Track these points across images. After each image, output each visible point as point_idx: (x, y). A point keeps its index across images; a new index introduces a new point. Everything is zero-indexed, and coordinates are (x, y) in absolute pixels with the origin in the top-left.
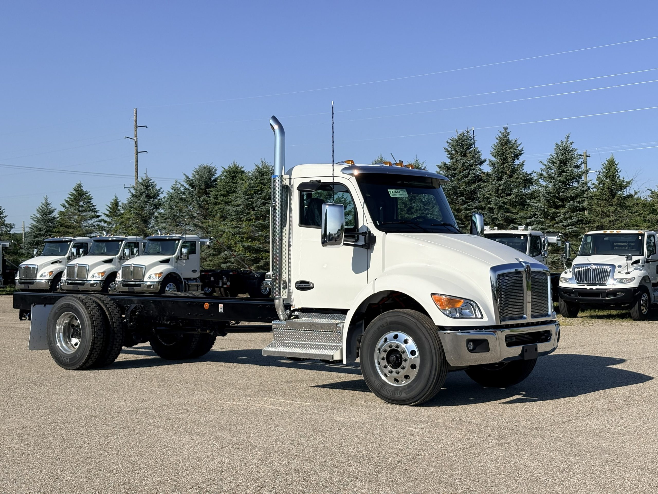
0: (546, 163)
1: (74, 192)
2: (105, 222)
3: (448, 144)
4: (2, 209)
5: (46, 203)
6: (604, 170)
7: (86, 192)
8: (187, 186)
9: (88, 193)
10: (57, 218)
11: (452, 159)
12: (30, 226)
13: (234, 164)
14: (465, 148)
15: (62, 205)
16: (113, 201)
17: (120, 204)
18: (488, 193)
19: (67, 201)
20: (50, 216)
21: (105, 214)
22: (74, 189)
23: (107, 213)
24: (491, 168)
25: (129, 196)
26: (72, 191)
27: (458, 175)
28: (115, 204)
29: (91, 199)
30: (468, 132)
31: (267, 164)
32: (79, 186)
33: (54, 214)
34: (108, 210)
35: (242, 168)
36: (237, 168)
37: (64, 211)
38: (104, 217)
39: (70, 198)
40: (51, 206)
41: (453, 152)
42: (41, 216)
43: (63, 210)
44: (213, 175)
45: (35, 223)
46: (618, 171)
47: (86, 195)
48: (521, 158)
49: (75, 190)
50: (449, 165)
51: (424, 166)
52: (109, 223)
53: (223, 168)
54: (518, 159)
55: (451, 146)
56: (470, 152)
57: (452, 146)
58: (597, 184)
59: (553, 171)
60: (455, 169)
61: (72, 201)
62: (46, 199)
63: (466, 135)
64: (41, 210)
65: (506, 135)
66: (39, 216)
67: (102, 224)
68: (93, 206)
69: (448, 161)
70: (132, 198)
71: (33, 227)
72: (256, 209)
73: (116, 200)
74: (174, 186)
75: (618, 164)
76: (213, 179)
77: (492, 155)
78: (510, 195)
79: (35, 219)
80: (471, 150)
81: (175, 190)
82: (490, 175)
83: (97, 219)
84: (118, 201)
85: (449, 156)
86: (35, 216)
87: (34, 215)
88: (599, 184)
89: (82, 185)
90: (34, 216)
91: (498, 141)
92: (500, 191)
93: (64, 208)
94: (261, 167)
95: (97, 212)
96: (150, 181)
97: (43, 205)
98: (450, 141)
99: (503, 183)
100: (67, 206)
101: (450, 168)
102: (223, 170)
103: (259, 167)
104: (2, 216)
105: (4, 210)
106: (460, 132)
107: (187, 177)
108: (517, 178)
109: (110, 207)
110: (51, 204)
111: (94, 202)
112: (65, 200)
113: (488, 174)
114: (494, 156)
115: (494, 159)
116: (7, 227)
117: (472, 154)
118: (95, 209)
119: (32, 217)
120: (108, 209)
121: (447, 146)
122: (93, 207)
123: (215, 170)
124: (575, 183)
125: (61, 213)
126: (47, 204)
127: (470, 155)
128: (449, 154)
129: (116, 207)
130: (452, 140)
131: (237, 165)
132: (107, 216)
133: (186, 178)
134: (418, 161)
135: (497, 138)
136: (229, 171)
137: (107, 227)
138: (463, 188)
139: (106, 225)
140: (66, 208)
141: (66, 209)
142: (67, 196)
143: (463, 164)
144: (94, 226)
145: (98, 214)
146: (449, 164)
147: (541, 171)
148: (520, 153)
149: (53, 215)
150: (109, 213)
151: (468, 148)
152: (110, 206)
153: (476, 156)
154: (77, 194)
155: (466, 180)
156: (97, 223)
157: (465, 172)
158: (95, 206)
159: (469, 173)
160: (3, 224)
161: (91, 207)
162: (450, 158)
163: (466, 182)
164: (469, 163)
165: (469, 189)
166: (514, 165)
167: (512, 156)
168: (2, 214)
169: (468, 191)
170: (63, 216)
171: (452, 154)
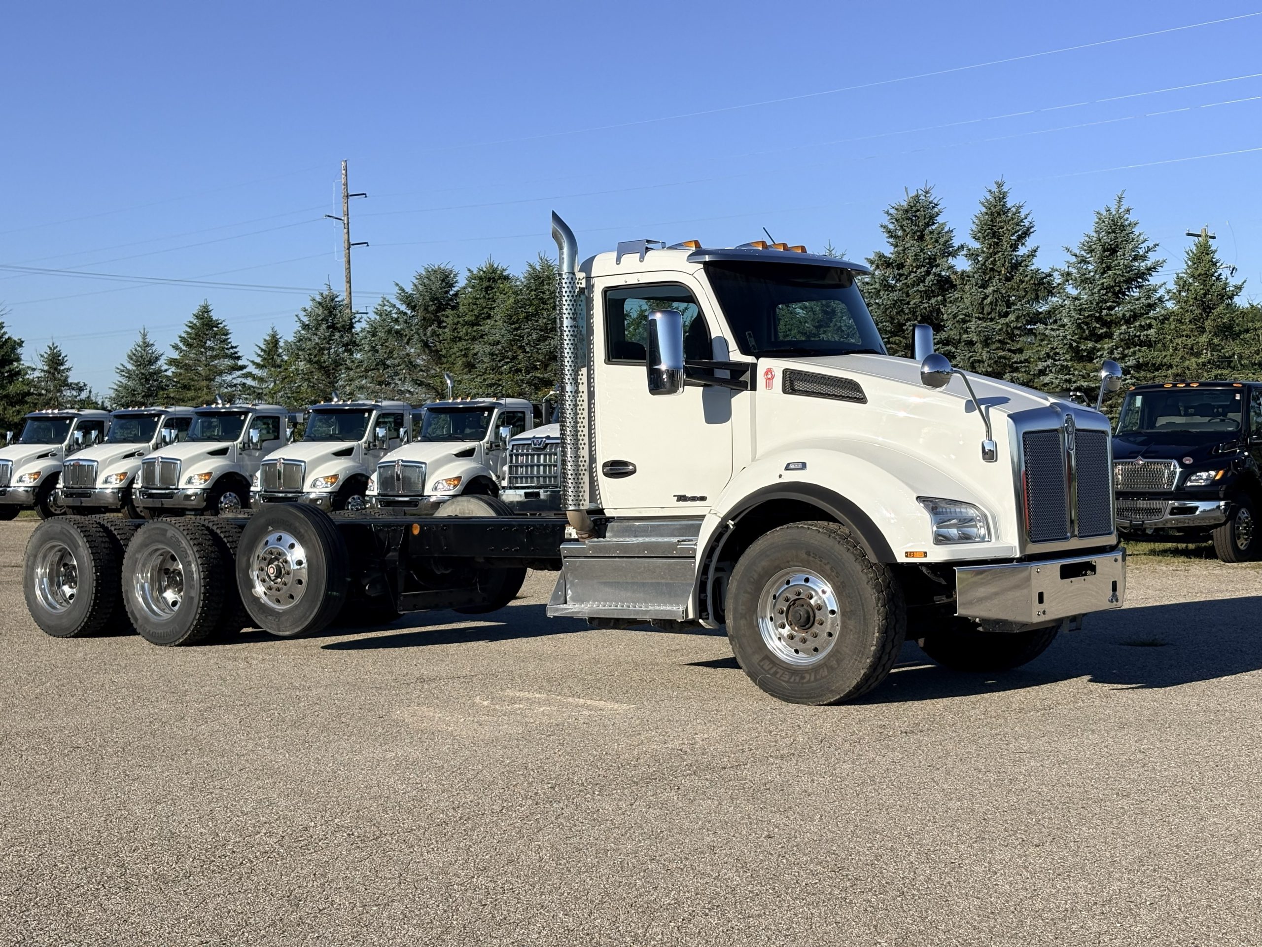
0: (1078, 252)
1: (195, 321)
2: (254, 378)
3: (889, 217)
4: (63, 355)
5: (144, 343)
6: (1190, 263)
7: (217, 320)
8: (403, 308)
9: (221, 323)
10: (166, 371)
11: (896, 246)
12: (115, 387)
13: (490, 264)
14: (920, 224)
15: (173, 347)
16: (268, 338)
17: (281, 344)
18: (964, 311)
19: (183, 339)
20: (153, 367)
21: (254, 363)
22: (194, 315)
23: (258, 360)
24: (970, 262)
25: (298, 326)
26: (192, 320)
27: (906, 279)
28: (272, 343)
29: (227, 334)
30: (927, 192)
31: (551, 262)
32: (206, 310)
33: (159, 363)
34: (259, 355)
35: (504, 270)
36: (494, 271)
37: (178, 357)
38: (251, 369)
39: (187, 332)
40: (154, 348)
41: (900, 233)
42: (134, 368)
43: (176, 355)
44: (451, 286)
45: (124, 381)
46: (1218, 264)
47: (218, 327)
48: (1030, 243)
50: (890, 258)
52: (261, 380)
53: (469, 270)
54: (1023, 244)
55: (894, 221)
56: (931, 233)
57: (897, 220)
58: (1175, 291)
59: (1091, 267)
60: (901, 266)
61: (191, 338)
62: (144, 336)
63: (924, 198)
64: (134, 355)
65: (1002, 197)
66: (130, 367)
67: (249, 382)
68: (232, 347)
69: (889, 251)
70: (303, 332)
71: (121, 389)
72: (528, 350)
73: (274, 336)
74: (379, 308)
75: (1216, 251)
76: (451, 293)
77: (974, 238)
78: (1006, 315)
79: (123, 373)
80: (934, 227)
81: (381, 315)
82: (968, 276)
83: (239, 373)
84: (278, 337)
85: (891, 240)
86: (124, 367)
87: (122, 365)
88: (1180, 292)
89: (210, 308)
90: (122, 368)
91: (984, 210)
92: (987, 309)
93: (177, 352)
94: (538, 268)
95: (239, 358)
96: (336, 299)
97: (139, 346)
98: (893, 211)
99: (991, 291)
100: (184, 348)
101: (892, 263)
102: (469, 274)
103: (534, 269)
104: (62, 368)
105: (66, 356)
106: (913, 194)
107: (403, 290)
108: (1022, 282)
109: (262, 350)
110: (153, 345)
111: (233, 340)
112: (180, 337)
113: (963, 276)
114: (978, 239)
115: (976, 245)
116: (73, 389)
117: (935, 236)
118: (236, 353)
119: (118, 369)
120: (259, 352)
121: (886, 220)
122: (231, 350)
123: (455, 276)
124: (1135, 290)
125: (172, 362)
126: (146, 345)
127: (932, 238)
128: (891, 237)
129: (274, 349)
130: (896, 209)
131: (495, 266)
132: (258, 366)
133: (400, 292)
134: (833, 252)
135: (982, 204)
136: (481, 278)
137: (259, 388)
139: (255, 384)
140: (181, 352)
141: (181, 354)
142: (183, 330)
143: (916, 255)
144: (235, 385)
145: (240, 363)
146: (890, 256)
147: (1069, 267)
148: (1027, 233)
149: (157, 366)
150: (262, 360)
151: (927, 225)
152: (264, 347)
153: (942, 240)
154: (203, 324)
155: (921, 287)
156: (240, 380)
157: (919, 271)
158: (235, 347)
159: (928, 273)
160: (65, 383)
161: (228, 349)
162: (892, 244)
163: (921, 292)
164: (929, 253)
165: (926, 305)
166: (1016, 256)
167: (1012, 238)
168: (62, 364)
169: (925, 308)
170: (177, 366)
171: (896, 237)
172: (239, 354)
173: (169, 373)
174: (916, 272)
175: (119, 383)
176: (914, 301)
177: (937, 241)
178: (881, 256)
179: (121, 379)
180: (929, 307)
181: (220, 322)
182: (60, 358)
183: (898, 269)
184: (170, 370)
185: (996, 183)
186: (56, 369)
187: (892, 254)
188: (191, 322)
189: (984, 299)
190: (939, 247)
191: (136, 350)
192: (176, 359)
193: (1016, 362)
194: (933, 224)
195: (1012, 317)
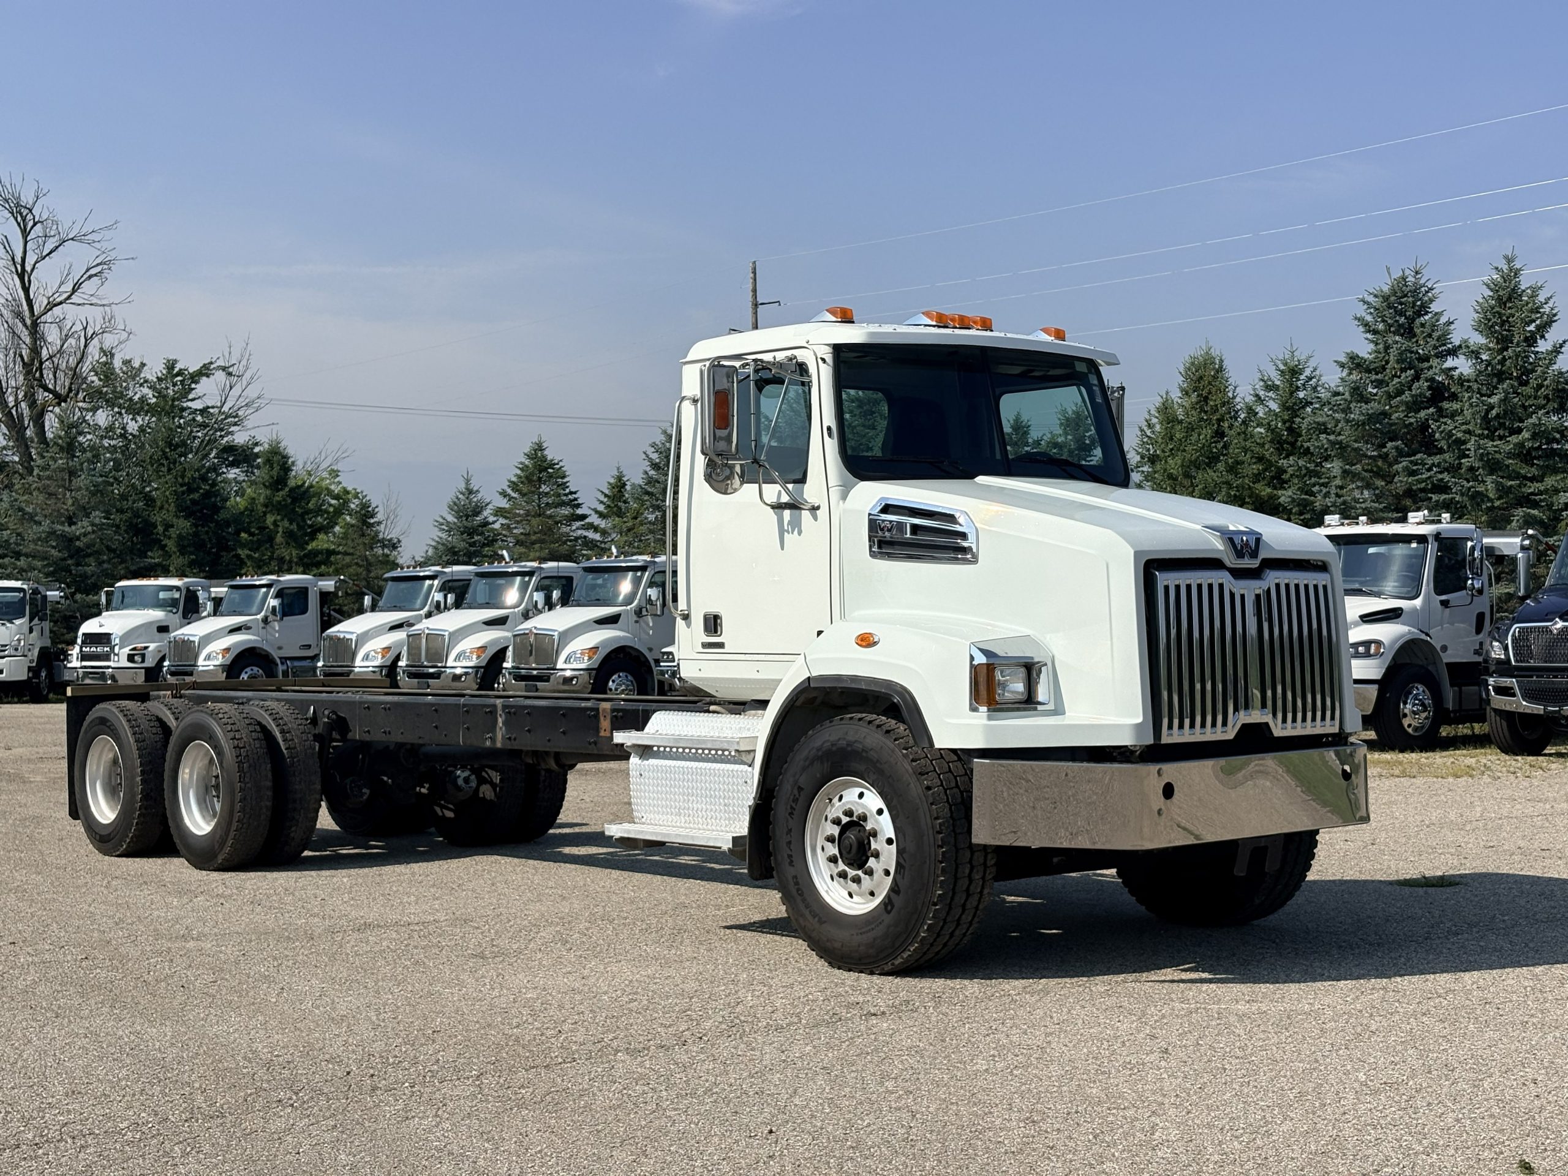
1: (527, 462)
2: (596, 529)
3: (1366, 306)
4: (373, 505)
5: (467, 489)
7: (552, 460)
9: (557, 464)
11: (1377, 344)
12: (434, 544)
14: (1408, 314)
15: (501, 494)
16: (612, 481)
17: (628, 488)
18: (1464, 427)
19: (512, 484)
20: (478, 518)
21: (596, 511)
22: (525, 454)
23: (601, 508)
24: (1471, 363)
25: (646, 466)
26: (523, 460)
27: (1388, 386)
28: (618, 487)
29: (564, 477)
30: (1417, 273)
32: (539, 447)
33: (485, 513)
34: (602, 502)
37: (507, 506)
38: (594, 519)
39: (517, 475)
40: (480, 496)
41: (1381, 326)
42: (456, 520)
43: (504, 503)
45: (444, 535)
47: (554, 469)
48: (1554, 336)
49: (528, 456)
50: (1365, 361)
51: (1312, 364)
52: (604, 533)
54: (1543, 337)
55: (1372, 310)
56: (1423, 325)
57: (1376, 310)
60: (1380, 369)
61: (521, 483)
62: (468, 481)
63: (1413, 280)
64: (456, 504)
65: (1512, 276)
66: (451, 518)
67: (591, 535)
68: (571, 493)
69: (1365, 349)
70: (650, 472)
71: (440, 546)
73: (620, 478)
77: (1477, 330)
78: (1519, 431)
79: (443, 527)
80: (1426, 317)
82: (1468, 381)
83: (579, 524)
84: (625, 479)
85: (1369, 336)
86: (444, 519)
87: (442, 517)
89: (545, 445)
90: (441, 520)
91: (1489, 293)
92: (1493, 424)
93: (505, 500)
95: (578, 506)
97: (461, 494)
98: (1371, 299)
99: (1496, 400)
100: (513, 494)
101: (1368, 365)
104: (372, 521)
105: (377, 507)
106: (1397, 274)
108: (1540, 386)
109: (606, 496)
110: (478, 491)
111: (572, 483)
112: (510, 481)
113: (1461, 381)
114: (1481, 332)
115: (1478, 339)
117: (1427, 330)
118: (576, 499)
119: (436, 522)
120: (602, 498)
121: (1361, 311)
122: (570, 497)
125: (499, 512)
126: (470, 492)
127: (1423, 332)
128: (1369, 331)
129: (620, 494)
130: (1376, 296)
132: (601, 515)
135: (1488, 286)
137: (601, 542)
138: (1397, 419)
139: (597, 537)
140: (509, 500)
141: (510, 502)
142: (512, 473)
144: (576, 539)
145: (579, 511)
146: (1366, 356)
148: (1548, 322)
149: (483, 517)
150: (605, 508)
151: (1419, 314)
152: (607, 492)
153: (1435, 335)
154: (535, 466)
155: (1407, 397)
156: (580, 532)
157: (1403, 375)
158: (575, 493)
159: (1417, 377)
160: (375, 540)
161: (566, 495)
162: (1372, 341)
163: (1407, 403)
164: (1420, 351)
165: (1412, 420)
166: (1532, 352)
167: (1528, 329)
168: (372, 517)
169: (1411, 424)
170: (506, 518)
171: (1375, 332)
172: (580, 501)
173: (497, 526)
174: (1399, 377)
175: (437, 539)
176: (1397, 415)
177: (1430, 336)
178: (1353, 357)
179: (440, 534)
180: (1417, 421)
181: (556, 461)
182: (370, 509)
183: (1377, 374)
184: (498, 523)
185: (1506, 257)
186: (365, 523)
187: (1370, 354)
188: (521, 463)
189: (1487, 412)
190: (1433, 343)
191: (457, 498)
192: (504, 508)
193: (1532, 494)
194: (1427, 313)
195: (1526, 435)
